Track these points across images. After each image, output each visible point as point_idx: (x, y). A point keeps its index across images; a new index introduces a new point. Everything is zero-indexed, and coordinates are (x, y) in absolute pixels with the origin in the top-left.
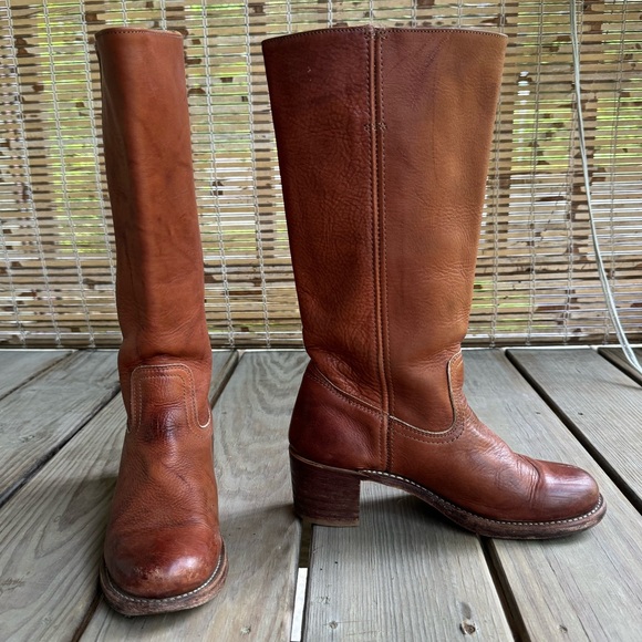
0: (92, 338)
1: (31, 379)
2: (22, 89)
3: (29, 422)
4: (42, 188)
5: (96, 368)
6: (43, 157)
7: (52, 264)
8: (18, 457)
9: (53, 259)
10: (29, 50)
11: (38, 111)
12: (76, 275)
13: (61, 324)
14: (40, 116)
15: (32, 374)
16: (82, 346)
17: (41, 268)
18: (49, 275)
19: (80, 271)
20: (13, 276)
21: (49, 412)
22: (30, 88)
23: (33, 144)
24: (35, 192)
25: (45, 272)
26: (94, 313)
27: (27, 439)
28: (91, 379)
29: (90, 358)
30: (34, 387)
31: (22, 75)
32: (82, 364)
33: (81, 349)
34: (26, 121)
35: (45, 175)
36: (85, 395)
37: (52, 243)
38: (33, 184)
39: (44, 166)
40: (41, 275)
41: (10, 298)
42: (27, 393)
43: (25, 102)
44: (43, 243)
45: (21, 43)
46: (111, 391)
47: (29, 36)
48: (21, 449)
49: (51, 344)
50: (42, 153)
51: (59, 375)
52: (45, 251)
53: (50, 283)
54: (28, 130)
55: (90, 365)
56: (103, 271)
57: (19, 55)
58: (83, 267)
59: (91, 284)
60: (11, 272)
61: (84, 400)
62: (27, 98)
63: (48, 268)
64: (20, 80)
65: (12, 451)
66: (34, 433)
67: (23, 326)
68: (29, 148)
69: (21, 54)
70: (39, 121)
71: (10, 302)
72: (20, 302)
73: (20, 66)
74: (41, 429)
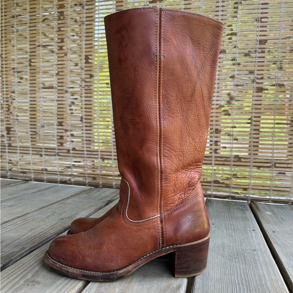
0: (101, 183)
1: (72, 196)
2: (85, 76)
3: (66, 212)
4: (88, 117)
5: (100, 195)
6: (91, 104)
7: (89, 149)
8: (57, 225)
9: (90, 148)
10: (90, 61)
11: (91, 86)
12: (98, 155)
13: (89, 176)
14: (91, 88)
15: (73, 194)
16: (96, 186)
17: (84, 151)
18: (87, 154)
19: (99, 153)
20: (73, 153)
21: (76, 209)
22: (88, 76)
23: (87, 99)
24: (85, 119)
25: (85, 153)
26: (103, 172)
27: (63, 219)
28: (97, 198)
29: (98, 191)
30: (72, 199)
31: (86, 71)
32: (95, 193)
33: (96, 187)
34: (85, 90)
35: (91, 112)
36: (93, 204)
37: (90, 141)
38: (85, 115)
39: (91, 108)
40: (84, 154)
41: (70, 163)
42: (69, 201)
43: (86, 82)
44: (86, 140)
45: (87, 58)
46: (104, 204)
47: (91, 55)
48: (58, 223)
49: (83, 184)
50: (90, 103)
51: (85, 196)
52: (86, 144)
53: (87, 157)
54: (86, 93)
55: (98, 194)
56: (109, 154)
57: (86, 63)
58: (101, 152)
59: (103, 159)
60: (71, 152)
61: (92, 206)
62: (87, 80)
63: (87, 151)
64: (85, 73)
65: (55, 223)
66: (67, 216)
67: (73, 175)
68: (85, 101)
69: (87, 62)
70: (91, 90)
71: (69, 164)
72: (74, 165)
73: (86, 67)
74: (70, 216)
